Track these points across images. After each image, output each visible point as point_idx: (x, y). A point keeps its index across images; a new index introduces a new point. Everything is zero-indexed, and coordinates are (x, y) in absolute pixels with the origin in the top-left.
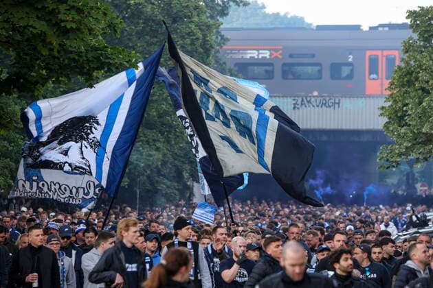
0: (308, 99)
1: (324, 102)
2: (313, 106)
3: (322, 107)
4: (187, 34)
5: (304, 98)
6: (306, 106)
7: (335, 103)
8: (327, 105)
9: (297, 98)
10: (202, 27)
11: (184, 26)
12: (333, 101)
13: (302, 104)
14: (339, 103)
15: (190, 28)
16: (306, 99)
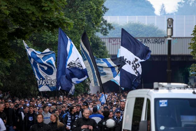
0: (148, 39)
1: (156, 41)
2: (151, 43)
3: (155, 43)
4: (88, 7)
5: (146, 39)
6: (147, 43)
7: (162, 41)
8: (158, 42)
9: (142, 39)
10: (96, 3)
11: (87, 3)
12: (161, 40)
13: (145, 42)
14: (164, 41)
15: (90, 3)
16: (147, 39)
